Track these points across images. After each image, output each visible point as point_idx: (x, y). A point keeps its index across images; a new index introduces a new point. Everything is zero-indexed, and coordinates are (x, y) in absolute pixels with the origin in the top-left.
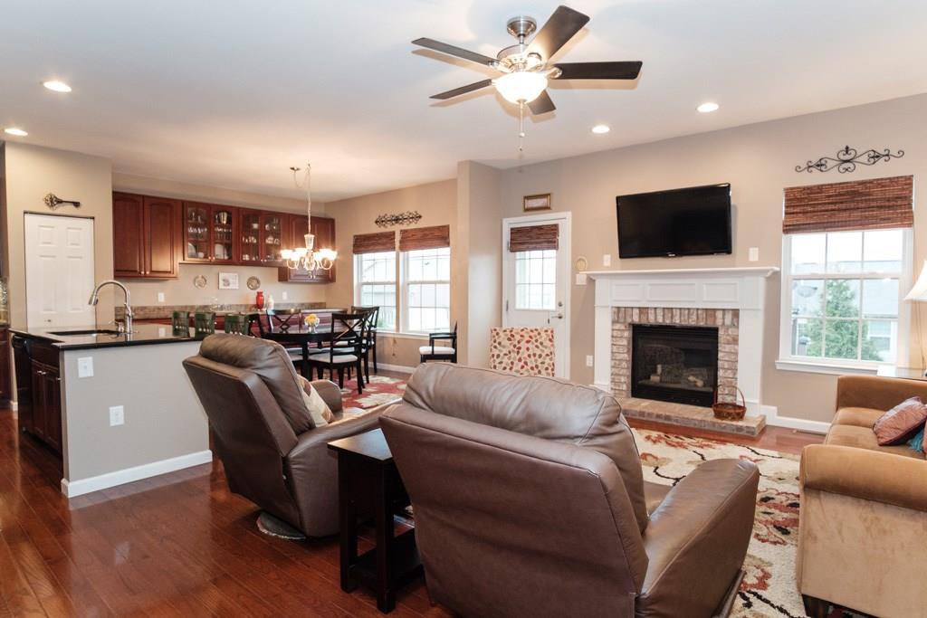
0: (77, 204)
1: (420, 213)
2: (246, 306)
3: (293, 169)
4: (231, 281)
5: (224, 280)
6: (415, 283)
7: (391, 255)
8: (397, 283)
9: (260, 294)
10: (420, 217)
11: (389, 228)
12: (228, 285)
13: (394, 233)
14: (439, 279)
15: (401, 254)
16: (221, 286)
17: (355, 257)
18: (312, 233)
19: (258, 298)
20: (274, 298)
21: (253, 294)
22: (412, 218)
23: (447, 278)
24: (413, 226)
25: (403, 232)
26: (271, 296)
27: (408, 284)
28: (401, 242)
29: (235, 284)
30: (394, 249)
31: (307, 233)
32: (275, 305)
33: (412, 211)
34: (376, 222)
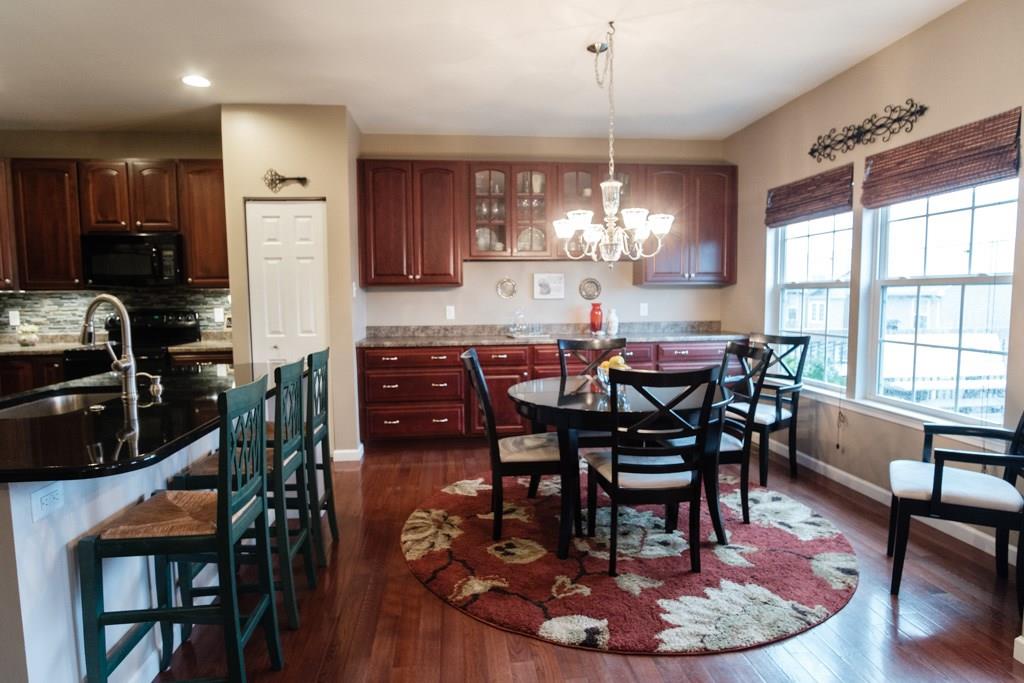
0: (303, 181)
1: (919, 101)
2: (577, 326)
3: (592, 49)
4: (552, 285)
5: (541, 285)
6: (902, 282)
7: (845, 219)
8: (854, 285)
9: (596, 307)
10: (922, 110)
11: (841, 159)
12: (548, 292)
13: (850, 169)
14: (975, 272)
15: (868, 217)
16: (537, 295)
17: (771, 234)
18: (616, 178)
19: (593, 314)
20: (618, 314)
21: (586, 307)
22: (899, 120)
23: (1006, 267)
24: (901, 139)
25: (873, 160)
26: (613, 311)
27: (884, 288)
28: (867, 186)
29: (558, 292)
30: (849, 205)
31: (607, 178)
32: (621, 325)
33: (900, 101)
34: (812, 152)
